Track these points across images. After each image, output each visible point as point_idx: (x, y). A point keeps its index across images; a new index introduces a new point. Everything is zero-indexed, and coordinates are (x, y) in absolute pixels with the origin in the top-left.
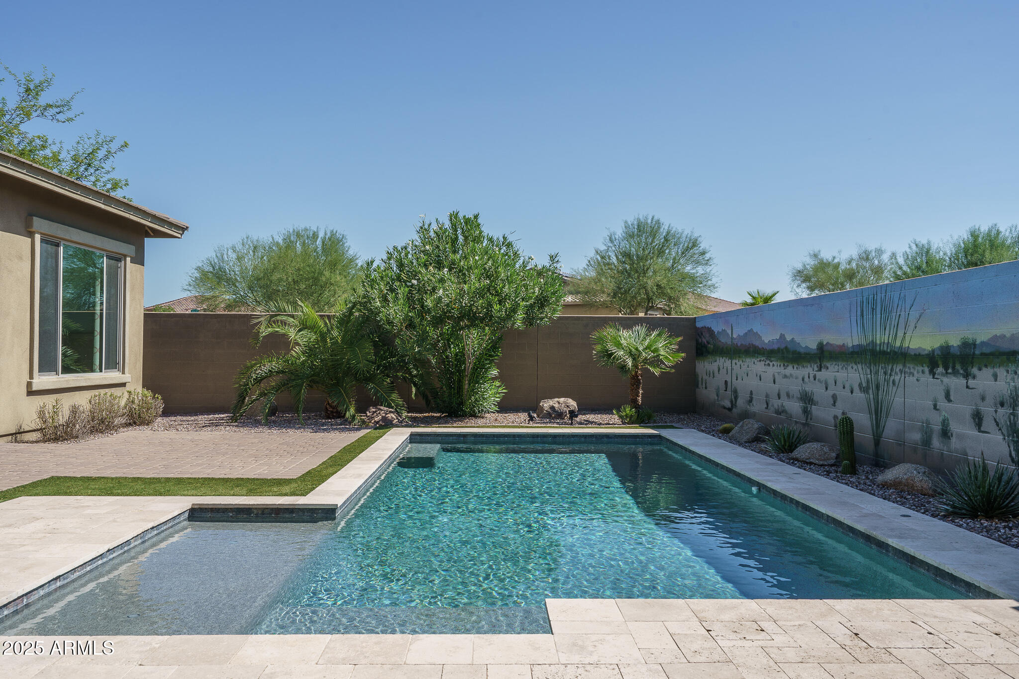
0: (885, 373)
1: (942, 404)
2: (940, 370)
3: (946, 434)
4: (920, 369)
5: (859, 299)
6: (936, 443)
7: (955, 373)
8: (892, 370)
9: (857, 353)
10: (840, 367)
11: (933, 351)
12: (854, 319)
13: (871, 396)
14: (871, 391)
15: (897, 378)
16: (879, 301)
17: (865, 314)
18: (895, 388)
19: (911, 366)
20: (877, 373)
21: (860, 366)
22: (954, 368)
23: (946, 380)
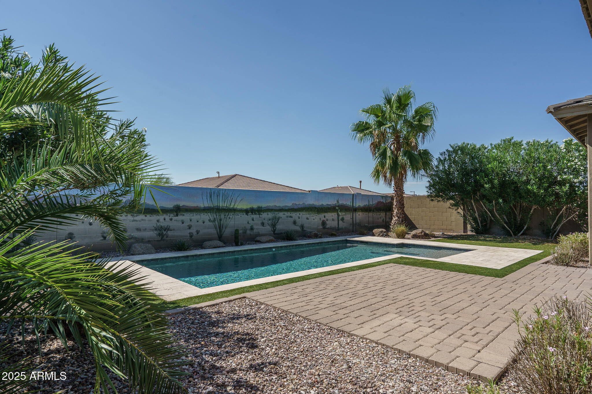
0: (225, 216)
1: (251, 222)
2: (250, 213)
3: (252, 229)
4: (242, 213)
5: (208, 192)
6: (248, 232)
7: (255, 214)
8: (228, 214)
9: (208, 209)
10: (195, 214)
11: (247, 209)
12: (205, 198)
13: (217, 223)
14: (216, 222)
15: (231, 217)
16: (221, 194)
17: (212, 196)
18: (230, 220)
19: (238, 213)
20: (220, 215)
21: (209, 214)
22: (255, 213)
23: (252, 216)
